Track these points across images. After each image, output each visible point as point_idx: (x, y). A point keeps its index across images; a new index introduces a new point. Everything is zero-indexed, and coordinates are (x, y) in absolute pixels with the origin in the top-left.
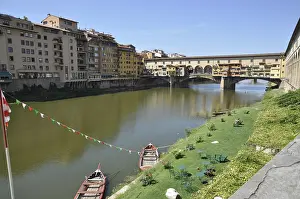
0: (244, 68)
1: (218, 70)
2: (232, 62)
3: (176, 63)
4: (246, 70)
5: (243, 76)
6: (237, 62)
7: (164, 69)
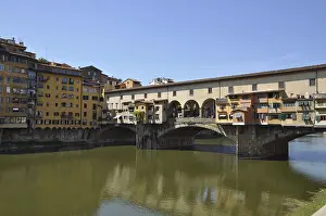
0: (292, 101)
1: (228, 109)
2: (263, 88)
3: (152, 97)
4: (296, 107)
5: (289, 122)
6: (273, 87)
7: (131, 109)
